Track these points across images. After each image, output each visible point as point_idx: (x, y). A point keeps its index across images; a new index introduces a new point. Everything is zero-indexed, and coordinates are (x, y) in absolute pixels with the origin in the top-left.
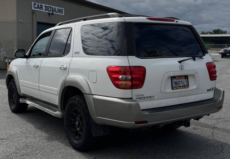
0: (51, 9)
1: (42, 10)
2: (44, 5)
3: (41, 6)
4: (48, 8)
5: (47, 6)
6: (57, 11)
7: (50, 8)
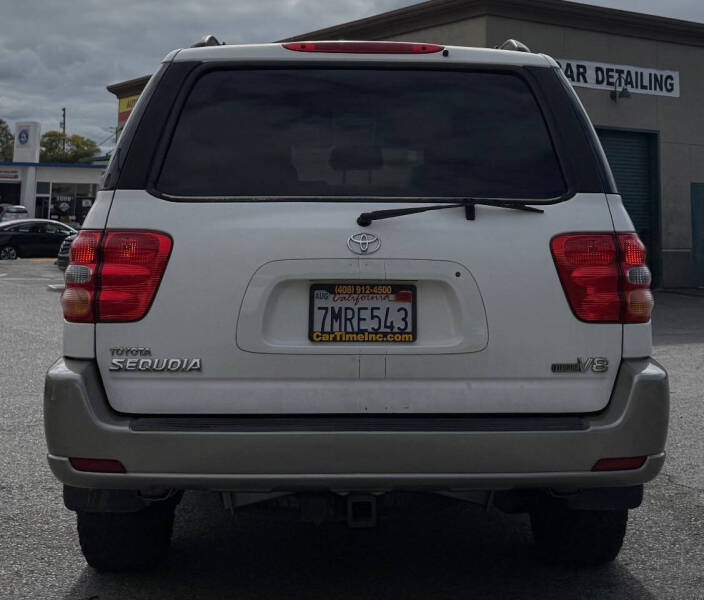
0: (620, 78)
1: (586, 81)
2: (591, 66)
3: (581, 70)
4: (610, 73)
5: (605, 66)
6: (646, 82)
7: (616, 76)
